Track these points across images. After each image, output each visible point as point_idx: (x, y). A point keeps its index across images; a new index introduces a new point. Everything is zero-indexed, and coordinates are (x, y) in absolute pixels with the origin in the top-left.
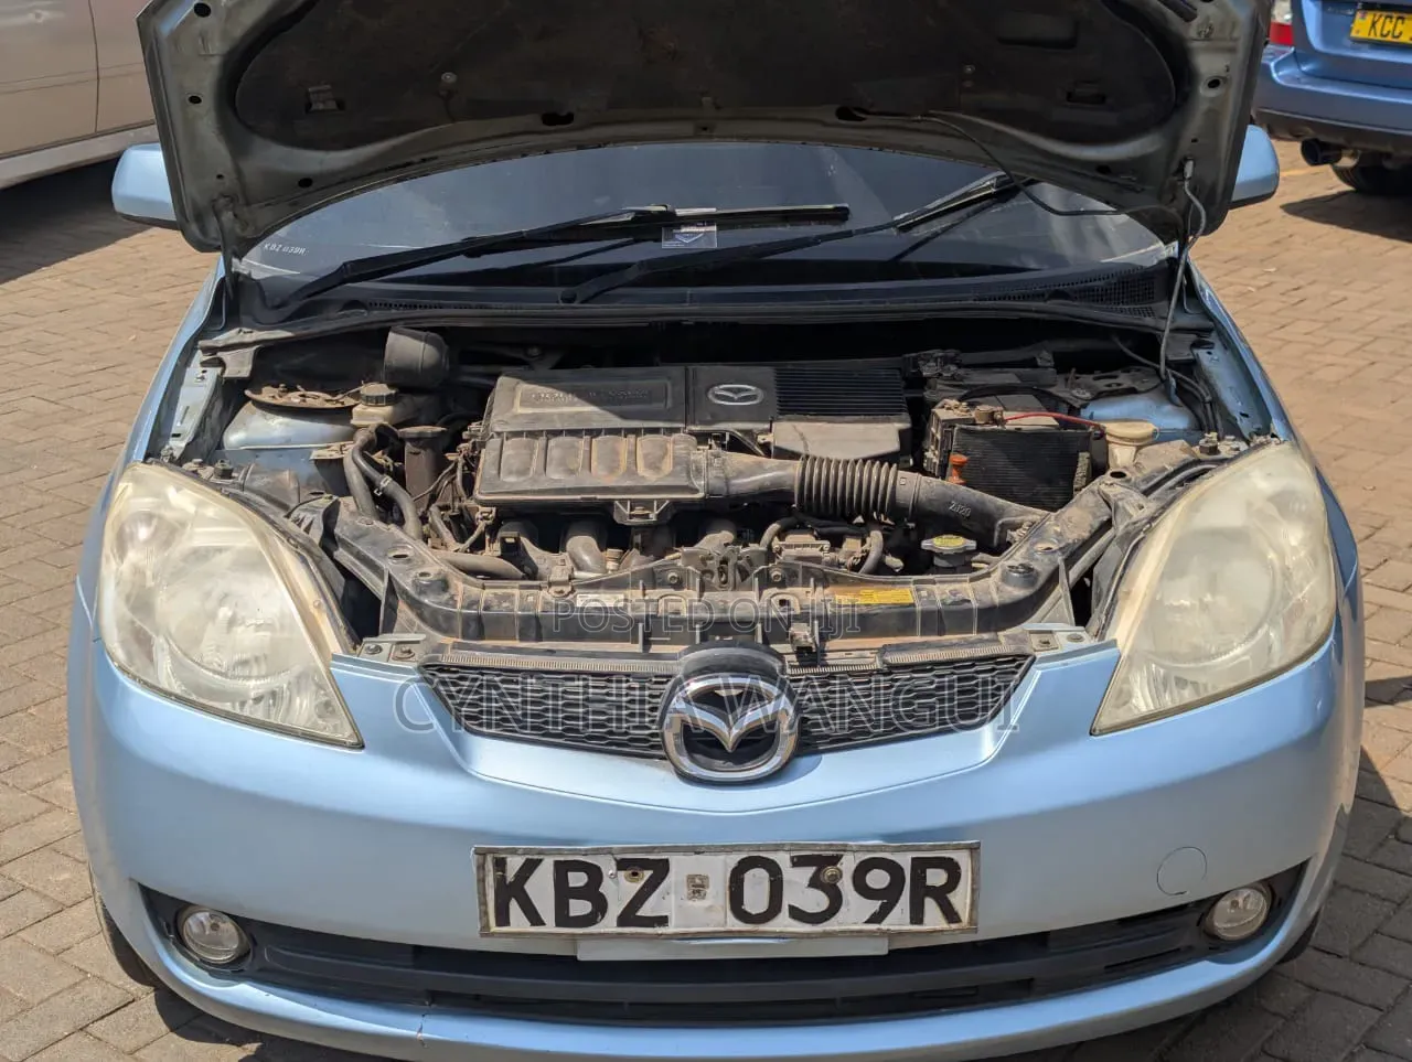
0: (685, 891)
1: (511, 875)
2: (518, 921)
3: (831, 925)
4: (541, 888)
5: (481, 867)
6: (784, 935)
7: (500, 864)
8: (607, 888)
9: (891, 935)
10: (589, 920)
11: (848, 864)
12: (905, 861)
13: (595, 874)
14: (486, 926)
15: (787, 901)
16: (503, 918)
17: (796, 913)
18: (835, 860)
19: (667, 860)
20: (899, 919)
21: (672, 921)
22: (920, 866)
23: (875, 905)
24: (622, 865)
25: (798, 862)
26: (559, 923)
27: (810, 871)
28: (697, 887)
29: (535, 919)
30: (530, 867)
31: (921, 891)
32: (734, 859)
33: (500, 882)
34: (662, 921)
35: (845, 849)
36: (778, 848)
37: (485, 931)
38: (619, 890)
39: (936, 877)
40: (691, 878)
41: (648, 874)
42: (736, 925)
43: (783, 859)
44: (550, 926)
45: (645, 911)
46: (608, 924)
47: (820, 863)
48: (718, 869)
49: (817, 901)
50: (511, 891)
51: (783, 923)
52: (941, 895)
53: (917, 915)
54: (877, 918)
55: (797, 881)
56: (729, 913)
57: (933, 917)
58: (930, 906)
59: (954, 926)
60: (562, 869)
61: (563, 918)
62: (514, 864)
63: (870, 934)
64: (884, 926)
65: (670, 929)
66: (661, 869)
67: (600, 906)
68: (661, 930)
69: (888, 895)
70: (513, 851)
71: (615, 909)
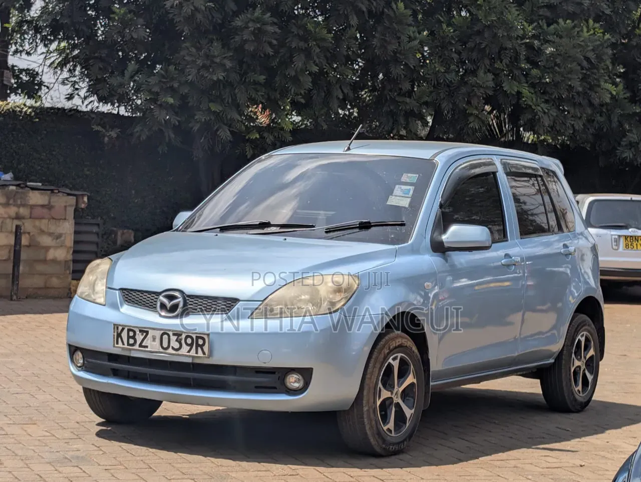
0: (152, 339)
1: (119, 332)
2: (120, 344)
3: (180, 352)
4: (124, 335)
5: (114, 328)
6: (171, 354)
7: (118, 328)
8: (137, 337)
9: (193, 357)
10: (133, 345)
11: (184, 336)
12: (194, 336)
13: (135, 332)
14: (114, 344)
15: (172, 345)
16: (117, 343)
17: (173, 348)
18: (181, 335)
19: (148, 331)
20: (193, 353)
21: (149, 347)
22: (198, 338)
23: (189, 348)
24: (141, 331)
25: (174, 334)
26: (128, 345)
27: (176, 337)
28: (154, 339)
29: (123, 344)
30: (123, 329)
31: (198, 345)
32: (162, 332)
33: (117, 333)
34: (147, 347)
35: (183, 332)
36: (170, 330)
37: (114, 346)
38: (139, 337)
39: (201, 342)
40: (153, 336)
41: (145, 334)
42: (161, 350)
43: (171, 333)
44: (126, 346)
45: (143, 344)
46: (137, 347)
47: (178, 334)
48: (158, 334)
49: (177, 345)
50: (119, 335)
51: (170, 351)
52: (202, 346)
53: (197, 353)
54: (189, 352)
55: (173, 338)
56: (160, 347)
57: (200, 354)
58: (199, 349)
59: (205, 356)
60: (129, 330)
61: (129, 344)
62: (120, 328)
63: (188, 356)
64: (190, 354)
65: (148, 349)
66: (147, 333)
67: (135, 342)
68: (146, 349)
69: (191, 345)
70: (120, 325)
71: (138, 343)
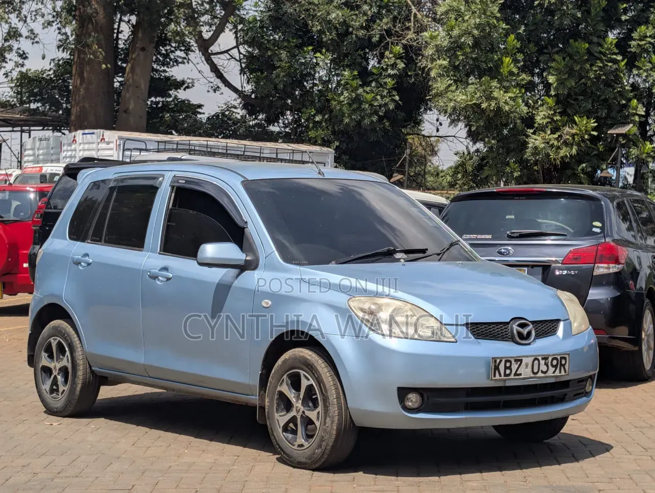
0: (525, 366)
1: (497, 364)
3: (547, 374)
4: (502, 367)
5: (492, 363)
6: (540, 378)
7: (495, 361)
8: (512, 366)
9: (556, 377)
10: (509, 375)
11: (550, 359)
12: (559, 358)
13: (510, 362)
15: (541, 369)
16: (495, 376)
17: (542, 371)
18: (548, 358)
19: (522, 360)
20: (557, 373)
21: (522, 375)
22: (561, 358)
23: (554, 369)
24: (515, 361)
25: (543, 359)
27: (544, 361)
28: (527, 366)
29: (500, 375)
30: (501, 361)
31: (561, 365)
32: (533, 358)
33: (495, 366)
35: (549, 355)
36: (539, 355)
37: (491, 379)
38: (514, 367)
39: (563, 362)
40: (526, 364)
41: (519, 363)
42: (532, 375)
43: (540, 358)
44: (503, 377)
45: (518, 373)
46: (512, 376)
47: (545, 358)
48: (530, 360)
49: (545, 368)
50: (497, 368)
51: (540, 374)
52: (564, 366)
53: (560, 372)
54: (554, 372)
55: (542, 362)
56: (531, 372)
57: (563, 373)
58: (562, 368)
59: (566, 374)
60: (506, 361)
61: (505, 374)
62: (498, 361)
63: (553, 377)
64: (555, 374)
66: (521, 361)
67: (511, 371)
68: (521, 377)
69: (556, 367)
70: (498, 358)
71: (514, 372)
